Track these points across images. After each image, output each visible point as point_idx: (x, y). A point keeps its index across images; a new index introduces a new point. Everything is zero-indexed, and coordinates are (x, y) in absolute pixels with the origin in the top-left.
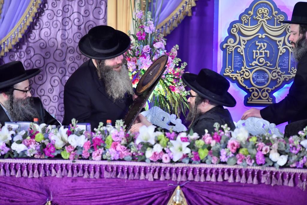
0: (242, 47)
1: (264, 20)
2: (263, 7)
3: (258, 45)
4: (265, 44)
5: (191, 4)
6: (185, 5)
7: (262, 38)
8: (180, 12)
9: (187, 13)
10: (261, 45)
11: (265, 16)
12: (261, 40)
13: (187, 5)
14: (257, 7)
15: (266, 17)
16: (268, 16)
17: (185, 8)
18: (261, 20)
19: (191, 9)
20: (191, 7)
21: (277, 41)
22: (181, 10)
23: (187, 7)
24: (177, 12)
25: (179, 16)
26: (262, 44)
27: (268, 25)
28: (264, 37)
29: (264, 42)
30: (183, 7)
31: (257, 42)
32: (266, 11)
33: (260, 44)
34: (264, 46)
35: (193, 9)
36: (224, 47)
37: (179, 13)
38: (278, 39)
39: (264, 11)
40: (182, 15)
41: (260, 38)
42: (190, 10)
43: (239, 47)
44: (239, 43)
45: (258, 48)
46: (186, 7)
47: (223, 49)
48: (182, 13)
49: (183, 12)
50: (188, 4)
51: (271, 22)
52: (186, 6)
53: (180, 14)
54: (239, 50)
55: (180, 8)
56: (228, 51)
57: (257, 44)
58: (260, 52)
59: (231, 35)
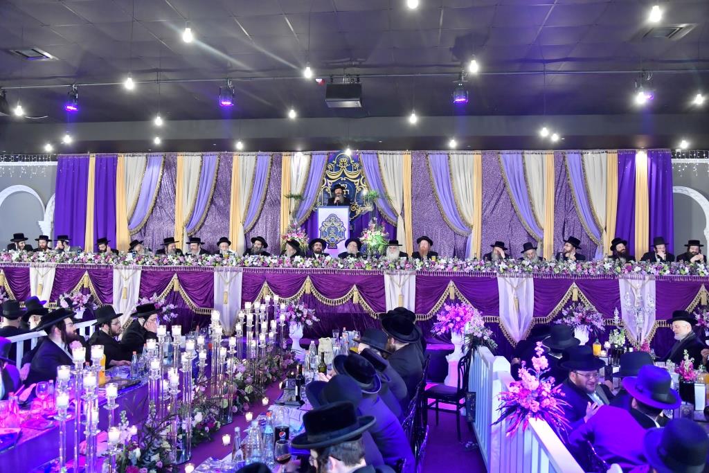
1: (333, 221)
11: (334, 219)
21: (337, 228)
28: (333, 226)
59: (323, 226)
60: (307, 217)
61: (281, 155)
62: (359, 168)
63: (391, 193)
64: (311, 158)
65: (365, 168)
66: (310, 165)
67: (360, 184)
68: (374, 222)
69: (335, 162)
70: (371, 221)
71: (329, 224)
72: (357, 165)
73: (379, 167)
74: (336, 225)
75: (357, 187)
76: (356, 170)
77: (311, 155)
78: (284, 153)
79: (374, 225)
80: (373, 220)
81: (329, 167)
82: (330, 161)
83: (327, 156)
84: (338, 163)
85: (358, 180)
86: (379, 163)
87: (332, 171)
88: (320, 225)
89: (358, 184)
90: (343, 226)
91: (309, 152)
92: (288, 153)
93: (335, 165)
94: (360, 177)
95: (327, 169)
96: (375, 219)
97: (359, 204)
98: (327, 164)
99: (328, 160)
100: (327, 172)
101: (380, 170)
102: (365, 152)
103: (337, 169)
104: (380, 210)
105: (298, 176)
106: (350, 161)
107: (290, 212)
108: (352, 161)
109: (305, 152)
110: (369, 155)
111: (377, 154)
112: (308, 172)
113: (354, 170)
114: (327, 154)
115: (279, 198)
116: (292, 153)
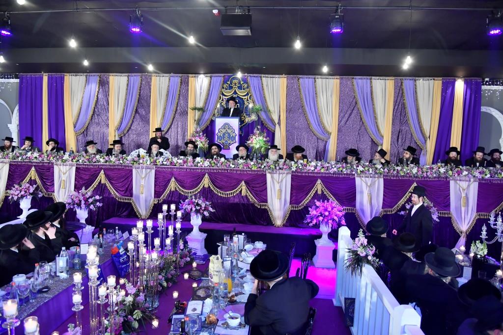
0: (222, 135)
7: (227, 133)
14: (225, 125)
18: (226, 128)
21: (230, 133)
24: (205, 125)
27: (228, 129)
59: (219, 132)
60: (208, 124)
61: (188, 77)
62: (247, 88)
63: (271, 108)
64: (211, 79)
65: (252, 88)
66: (210, 84)
67: (247, 100)
68: (258, 129)
69: (229, 83)
70: (256, 129)
71: (224, 131)
72: (246, 86)
73: (262, 87)
74: (229, 131)
75: (246, 102)
77: (211, 77)
78: (190, 75)
79: (258, 132)
80: (257, 127)
81: (225, 86)
82: (225, 82)
84: (231, 83)
85: (246, 97)
86: (262, 84)
87: (227, 89)
89: (246, 100)
90: (234, 132)
91: (209, 75)
92: (194, 75)
93: (229, 85)
94: (247, 94)
95: (223, 88)
96: (259, 127)
97: (246, 115)
98: (223, 84)
99: (224, 81)
100: (223, 90)
101: (263, 89)
102: (252, 75)
103: (231, 88)
104: (262, 120)
105: (201, 93)
106: (240, 82)
107: (195, 120)
108: (242, 82)
109: (206, 75)
110: (255, 78)
111: (261, 77)
112: (209, 90)
113: (244, 89)
114: (223, 77)
115: (187, 109)
116: (197, 75)
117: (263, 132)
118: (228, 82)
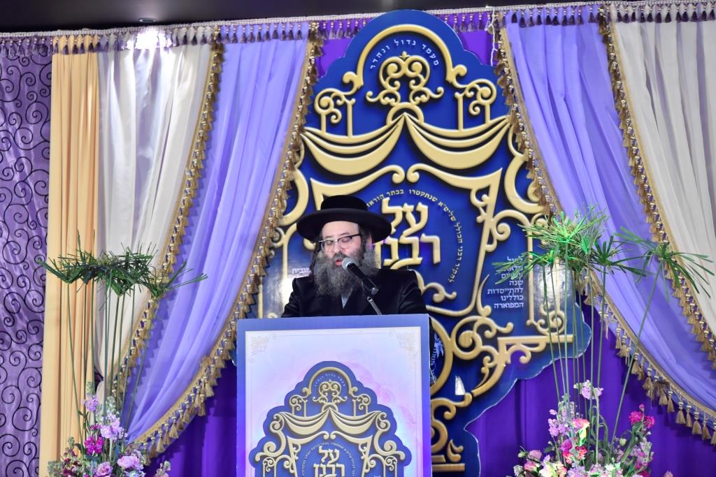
0: (293, 459)
1: (333, 404)
2: (330, 381)
3: (323, 454)
4: (337, 451)
5: (205, 393)
6: (192, 395)
7: (329, 439)
8: (184, 408)
9: (197, 408)
10: (329, 453)
11: (335, 396)
12: (329, 444)
13: (197, 396)
14: (318, 380)
15: (336, 399)
16: (340, 397)
17: (193, 401)
18: (327, 404)
19: (205, 402)
20: (205, 397)
21: (358, 444)
22: (186, 405)
23: (197, 399)
24: (177, 408)
25: (181, 416)
26: (331, 451)
27: (339, 414)
28: (333, 437)
29: (333, 448)
30: (190, 399)
31: (320, 447)
32: (336, 386)
33: (326, 452)
34: (335, 454)
35: (208, 402)
36: (258, 458)
37: (181, 411)
38: (360, 441)
39: (332, 387)
40: (186, 414)
41: (326, 441)
42: (202, 404)
43: (286, 459)
44: (287, 451)
45: (323, 460)
46: (194, 399)
47: (254, 463)
48: (186, 411)
49: (189, 409)
50: (198, 392)
51: (346, 407)
52: (195, 396)
53: (183, 413)
54: (286, 465)
55: (183, 400)
56: (264, 467)
57: (321, 451)
58: (327, 468)
59: (270, 436)
60: (198, 402)
61: (46, 49)
62: (499, 108)
64: (220, 58)
65: (531, 110)
66: (213, 101)
67: (503, 202)
68: (583, 407)
69: (356, 78)
70: (565, 406)
71: (308, 427)
72: (486, 92)
73: (618, 95)
74: (350, 427)
75: (488, 219)
76: (480, 119)
77: (218, 44)
78: (61, 38)
79: (583, 428)
80: (576, 397)
81: (325, 104)
82: (325, 73)
83: (310, 46)
84: (373, 83)
85: (492, 179)
86: (616, 75)
87: (340, 128)
88: (253, 434)
89: (491, 199)
90: (390, 434)
91: (206, 29)
92: (86, 36)
93: (360, 94)
94: (501, 157)
95: (313, 118)
96: (588, 389)
98: (312, 92)
99: (317, 70)
100: (310, 133)
101: (623, 115)
102: (528, 10)
103: (371, 115)
104: (626, 351)
105: (142, 166)
106: (442, 68)
107: (98, 378)
108: (454, 71)
109: (183, 30)
110: (556, 31)
111: (602, 21)
112: (206, 140)
113: (471, 121)
114: (311, 36)
115: (32, 296)
116: (111, 34)
117: (624, 428)
118: (348, 76)
